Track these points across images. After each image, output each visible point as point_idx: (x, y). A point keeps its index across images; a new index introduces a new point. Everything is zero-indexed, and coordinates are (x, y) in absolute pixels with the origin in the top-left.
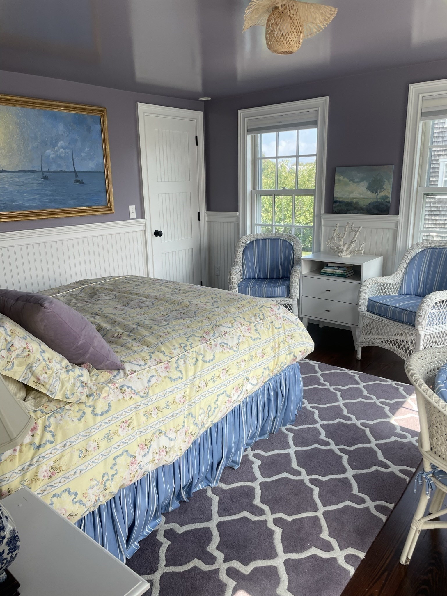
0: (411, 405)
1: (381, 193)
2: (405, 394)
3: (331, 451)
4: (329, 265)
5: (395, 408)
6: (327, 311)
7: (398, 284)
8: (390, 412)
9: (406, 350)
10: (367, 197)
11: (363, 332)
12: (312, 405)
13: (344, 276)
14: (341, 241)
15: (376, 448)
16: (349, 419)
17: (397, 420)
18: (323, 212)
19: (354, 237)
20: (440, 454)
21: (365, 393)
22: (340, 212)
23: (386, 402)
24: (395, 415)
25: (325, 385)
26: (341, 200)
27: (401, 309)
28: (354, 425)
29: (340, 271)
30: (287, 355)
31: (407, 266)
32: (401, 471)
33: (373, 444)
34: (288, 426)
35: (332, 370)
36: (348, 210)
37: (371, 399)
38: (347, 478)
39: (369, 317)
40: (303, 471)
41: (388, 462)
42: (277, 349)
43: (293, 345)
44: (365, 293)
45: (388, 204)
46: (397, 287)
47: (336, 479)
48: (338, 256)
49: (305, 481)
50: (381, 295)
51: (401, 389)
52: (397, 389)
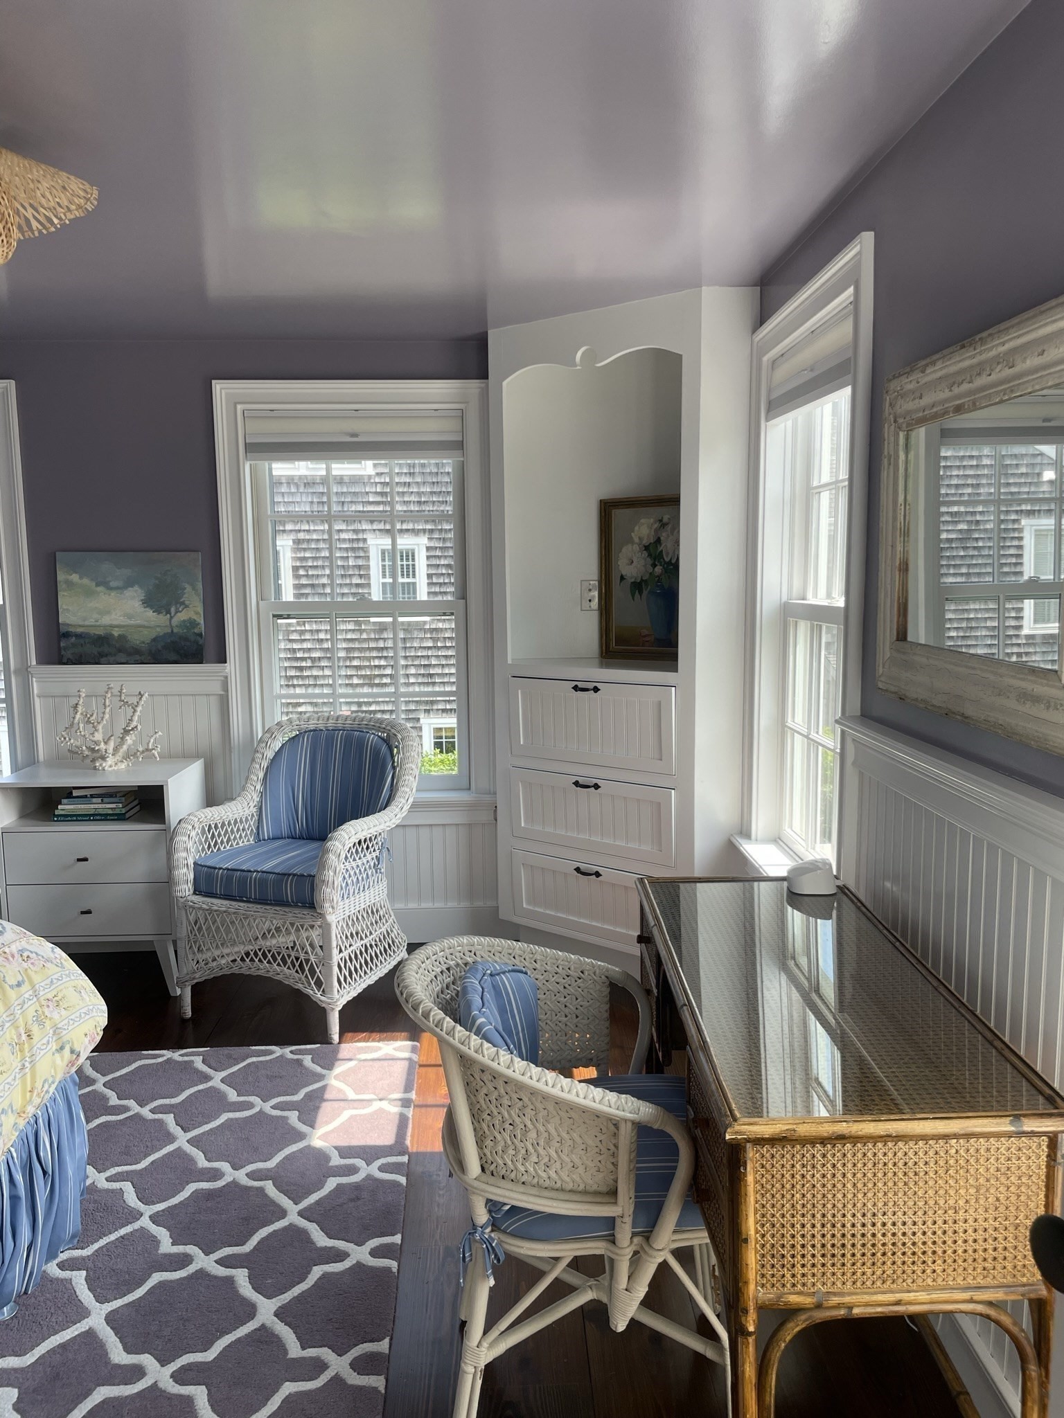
0: (340, 1090)
1: (179, 614)
2: (318, 1069)
3: (201, 1274)
4: (75, 793)
5: (310, 1109)
6: (83, 913)
7: (252, 819)
8: (304, 1123)
9: (301, 965)
10: (146, 624)
11: (191, 947)
12: (109, 1173)
13: (120, 818)
14: (96, 730)
15: (303, 1223)
16: (216, 1175)
17: (324, 1137)
18: (34, 663)
19: (131, 720)
20: (503, 1172)
21: (232, 1095)
22: (79, 660)
23: (286, 1103)
24: (317, 1125)
25: (126, 1109)
26: (79, 630)
27: (278, 874)
28: (234, 1184)
29: (108, 807)
30: (53, 1054)
31: (266, 775)
32: (374, 1253)
33: (293, 1216)
34: (63, 1257)
35: (129, 1064)
36: (102, 655)
37: (250, 1106)
38: (263, 1327)
39: (204, 906)
40: (147, 1360)
41: (341, 1244)
42: (26, 1046)
43: (66, 1021)
44: (187, 850)
45: (199, 638)
46: (250, 825)
47: (239, 1340)
48: (95, 768)
49: (161, 1385)
50: (219, 849)
51: (307, 1060)
52: (299, 1063)
